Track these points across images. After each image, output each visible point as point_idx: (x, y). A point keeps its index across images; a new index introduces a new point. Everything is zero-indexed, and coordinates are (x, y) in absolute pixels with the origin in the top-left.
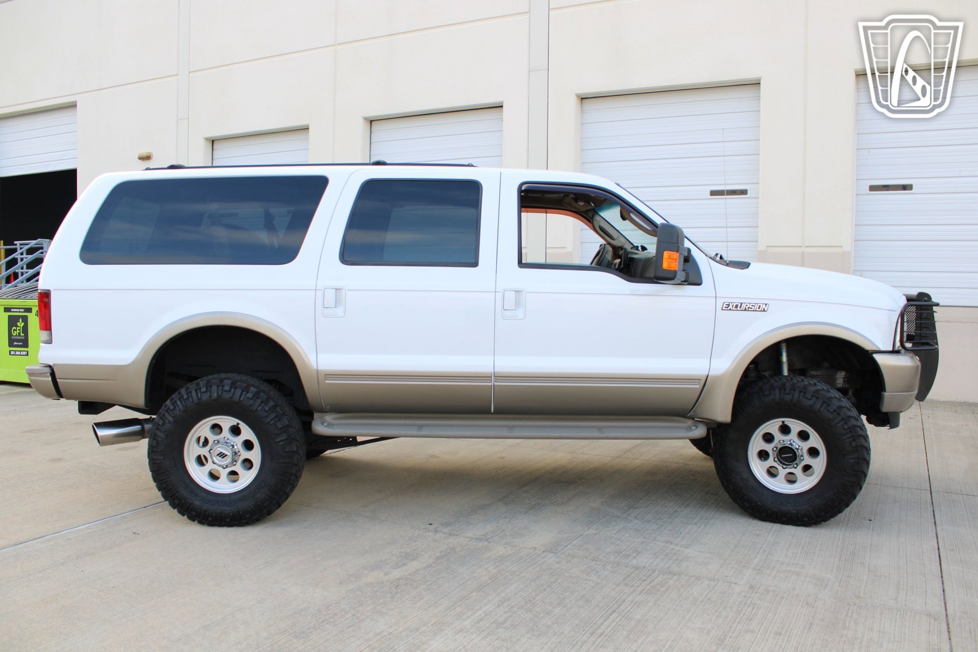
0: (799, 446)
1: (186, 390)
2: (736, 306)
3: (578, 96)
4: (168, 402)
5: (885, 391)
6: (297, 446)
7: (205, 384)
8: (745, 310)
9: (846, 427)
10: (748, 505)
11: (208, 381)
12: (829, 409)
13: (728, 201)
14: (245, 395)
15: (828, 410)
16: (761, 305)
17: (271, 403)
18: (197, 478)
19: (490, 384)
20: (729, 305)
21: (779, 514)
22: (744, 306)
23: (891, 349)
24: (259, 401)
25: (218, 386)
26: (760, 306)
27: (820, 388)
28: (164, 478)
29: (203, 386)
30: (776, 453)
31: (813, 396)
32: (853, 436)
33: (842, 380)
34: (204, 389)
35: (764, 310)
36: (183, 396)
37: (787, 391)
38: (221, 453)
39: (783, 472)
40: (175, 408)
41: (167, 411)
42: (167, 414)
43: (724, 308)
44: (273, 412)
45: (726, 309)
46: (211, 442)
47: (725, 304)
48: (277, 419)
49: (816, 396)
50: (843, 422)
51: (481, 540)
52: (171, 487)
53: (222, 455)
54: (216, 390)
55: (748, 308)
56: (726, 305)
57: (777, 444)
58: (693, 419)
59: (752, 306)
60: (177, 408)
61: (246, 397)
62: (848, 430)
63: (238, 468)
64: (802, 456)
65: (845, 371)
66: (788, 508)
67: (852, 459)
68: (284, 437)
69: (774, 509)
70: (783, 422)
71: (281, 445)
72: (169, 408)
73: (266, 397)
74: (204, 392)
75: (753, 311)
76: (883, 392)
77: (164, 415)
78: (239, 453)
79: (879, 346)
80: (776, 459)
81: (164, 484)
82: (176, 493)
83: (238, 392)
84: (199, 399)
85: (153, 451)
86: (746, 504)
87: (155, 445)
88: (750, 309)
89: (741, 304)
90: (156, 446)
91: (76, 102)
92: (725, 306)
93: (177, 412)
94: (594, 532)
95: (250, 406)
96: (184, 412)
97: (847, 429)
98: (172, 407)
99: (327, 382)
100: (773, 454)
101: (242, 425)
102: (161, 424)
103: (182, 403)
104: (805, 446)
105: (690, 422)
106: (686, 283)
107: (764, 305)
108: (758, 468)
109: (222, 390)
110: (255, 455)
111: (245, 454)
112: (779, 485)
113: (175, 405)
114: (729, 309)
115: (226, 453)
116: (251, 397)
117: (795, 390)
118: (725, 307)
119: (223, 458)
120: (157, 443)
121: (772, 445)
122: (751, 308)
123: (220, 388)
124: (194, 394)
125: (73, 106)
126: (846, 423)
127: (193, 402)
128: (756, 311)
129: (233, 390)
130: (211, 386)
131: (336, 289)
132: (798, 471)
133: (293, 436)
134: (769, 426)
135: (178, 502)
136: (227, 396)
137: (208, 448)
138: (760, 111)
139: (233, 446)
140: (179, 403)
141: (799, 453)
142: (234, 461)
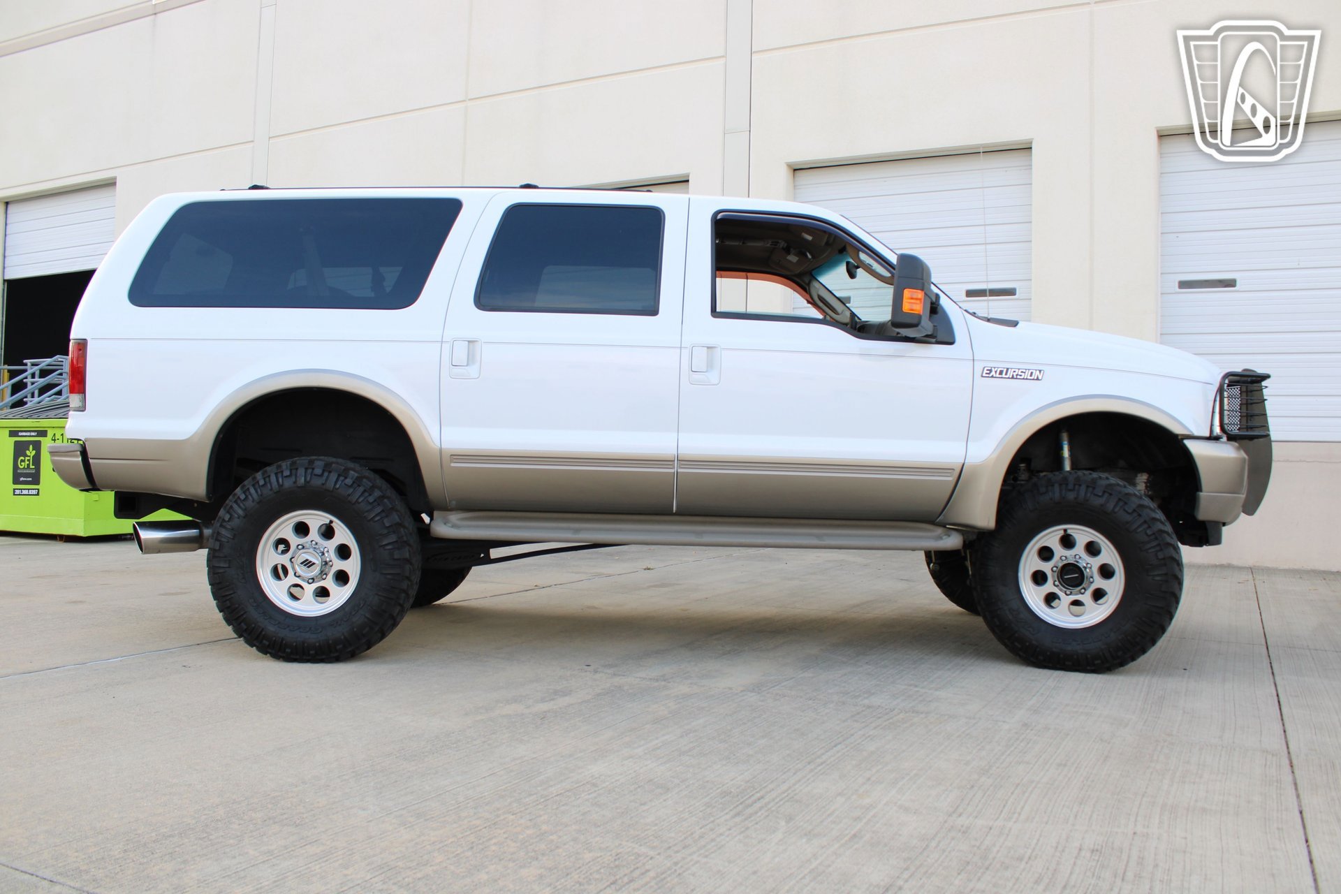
0: (1088, 564)
1: (263, 474)
2: (1001, 373)
3: (789, 165)
4: (238, 491)
5: (1201, 491)
6: (409, 551)
7: (288, 465)
8: (1013, 378)
9: (1149, 532)
10: (1019, 646)
11: (293, 463)
12: (1127, 509)
13: (991, 303)
14: (343, 481)
15: (1125, 510)
16: (1034, 371)
17: (377, 493)
18: (272, 596)
19: (672, 471)
20: (991, 371)
21: (1061, 656)
22: (1010, 374)
23: (1207, 434)
24: (361, 489)
25: (306, 469)
26: (1032, 373)
27: (1114, 482)
28: (227, 593)
29: (287, 468)
30: (1056, 574)
31: (1104, 492)
32: (1159, 545)
33: (1144, 485)
34: (287, 473)
35: (1038, 379)
36: (258, 482)
37: (1070, 487)
38: (307, 560)
39: (1065, 599)
40: (247, 497)
41: (236, 502)
42: (235, 506)
43: (984, 375)
44: (379, 504)
45: (987, 375)
46: (293, 547)
47: (986, 369)
48: (383, 514)
49: (1110, 492)
50: (1146, 526)
51: (657, 680)
52: (237, 606)
53: (308, 564)
54: (304, 474)
55: (1017, 375)
56: (988, 370)
57: (1057, 562)
58: (945, 527)
59: (1022, 372)
60: (250, 497)
61: (343, 484)
62: (1153, 537)
63: (329, 583)
64: (1092, 577)
65: (1148, 473)
66: (1074, 647)
67: (1158, 575)
68: (393, 538)
69: (1054, 650)
70: (1065, 530)
71: (389, 549)
72: (239, 498)
73: (371, 485)
74: (286, 477)
75: (1023, 379)
76: (1198, 493)
77: (231, 507)
78: (331, 563)
79: (1192, 430)
80: (1057, 583)
81: (228, 602)
82: (242, 615)
83: (334, 477)
84: (280, 486)
85: (214, 557)
86: (1017, 644)
87: (217, 548)
88: (1018, 377)
89: (1008, 369)
90: (219, 550)
91: (115, 178)
92: (985, 371)
93: (249, 504)
94: (811, 675)
95: (349, 495)
96: (258, 503)
97: (1151, 535)
98: (243, 497)
99: (453, 465)
100: (1053, 576)
101: (337, 523)
102: (227, 519)
103: (257, 492)
104: (1096, 563)
105: (939, 531)
106: (934, 340)
107: (1038, 372)
108: (1033, 595)
109: (312, 474)
110: (353, 566)
111: (339, 564)
112: (1061, 617)
113: (247, 493)
114: (990, 375)
115: (314, 560)
116: (350, 484)
117: (1080, 485)
118: (986, 373)
119: (308, 567)
120: (221, 546)
121: (1051, 564)
122: (1021, 375)
123: (309, 471)
124: (273, 478)
125: (110, 184)
126: (1149, 527)
127: (271, 489)
128: (1027, 379)
129: (326, 474)
130: (297, 469)
131: (469, 342)
132: (1086, 597)
133: (405, 539)
134: (1047, 537)
135: (245, 627)
136: (317, 482)
137: (289, 555)
138: (1031, 184)
139: (323, 554)
140: (252, 490)
141: (1087, 572)
142: (323, 574)
